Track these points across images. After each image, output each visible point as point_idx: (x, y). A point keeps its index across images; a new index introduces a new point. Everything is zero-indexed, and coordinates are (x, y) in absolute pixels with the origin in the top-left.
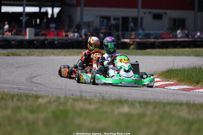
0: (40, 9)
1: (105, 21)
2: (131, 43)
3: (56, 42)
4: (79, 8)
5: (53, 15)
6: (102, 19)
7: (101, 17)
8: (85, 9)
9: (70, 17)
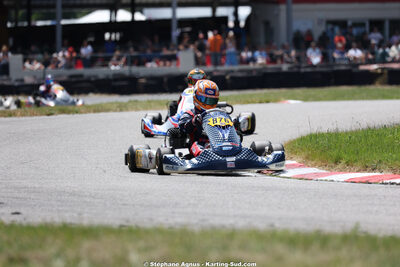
0: (214, 11)
1: (337, 30)
2: (379, 71)
3: (228, 77)
4: (283, 7)
5: (237, 22)
6: (330, 26)
7: (329, 22)
8: (296, 7)
9: (267, 24)
